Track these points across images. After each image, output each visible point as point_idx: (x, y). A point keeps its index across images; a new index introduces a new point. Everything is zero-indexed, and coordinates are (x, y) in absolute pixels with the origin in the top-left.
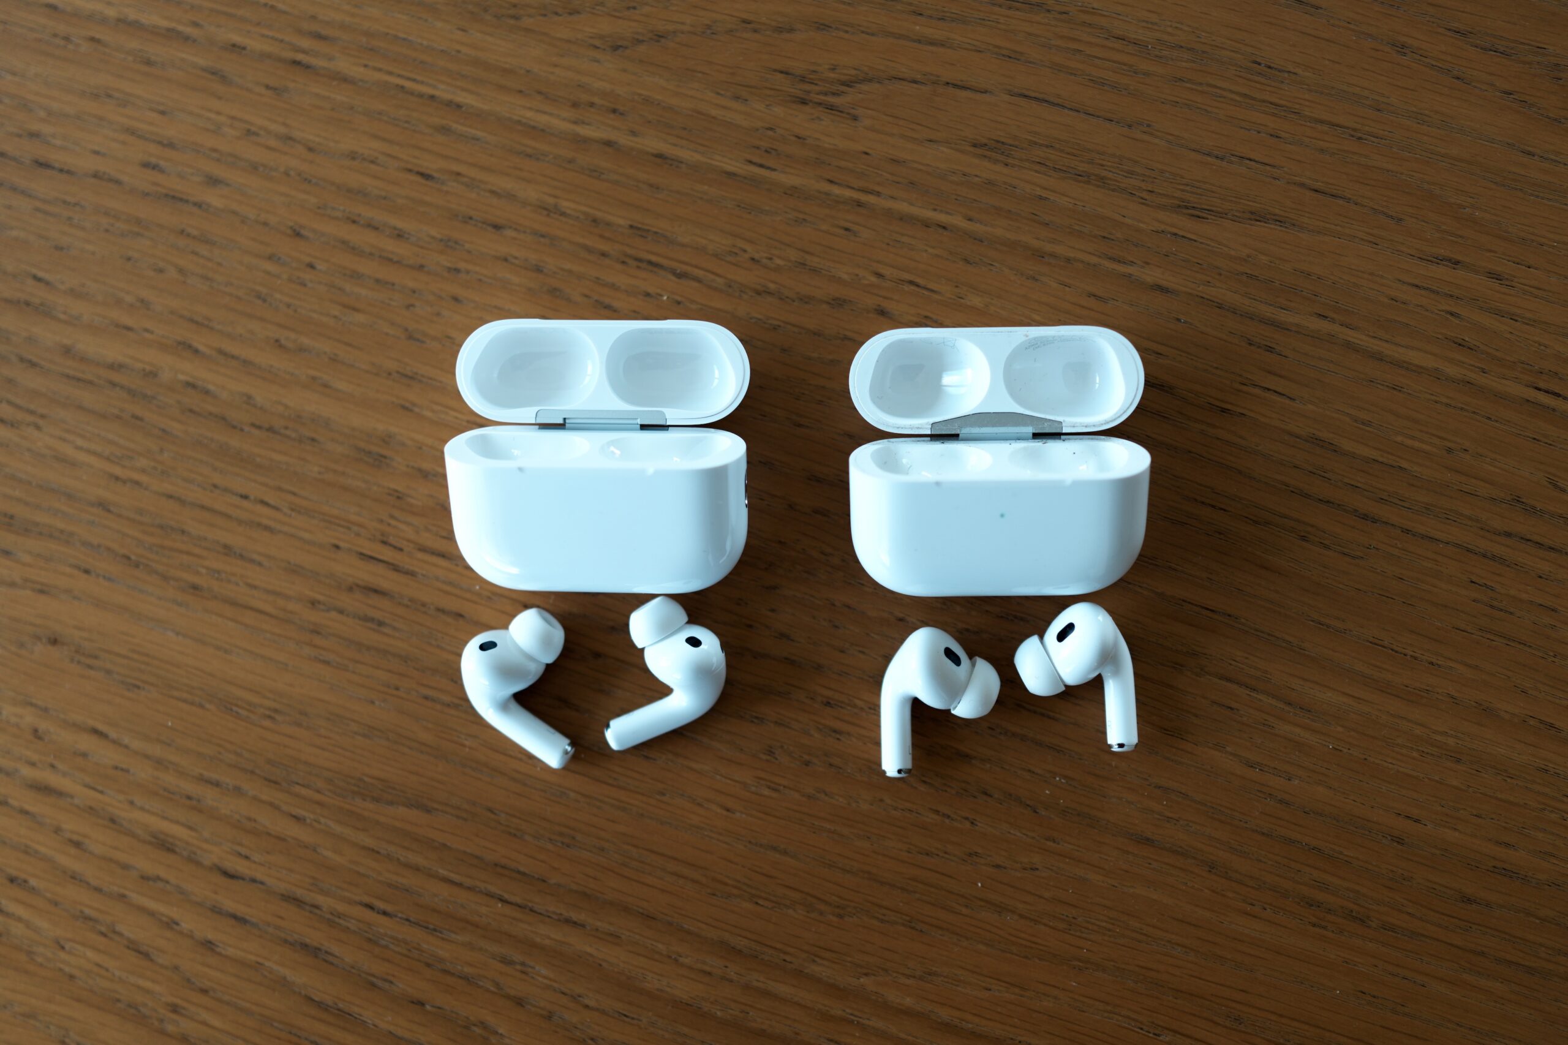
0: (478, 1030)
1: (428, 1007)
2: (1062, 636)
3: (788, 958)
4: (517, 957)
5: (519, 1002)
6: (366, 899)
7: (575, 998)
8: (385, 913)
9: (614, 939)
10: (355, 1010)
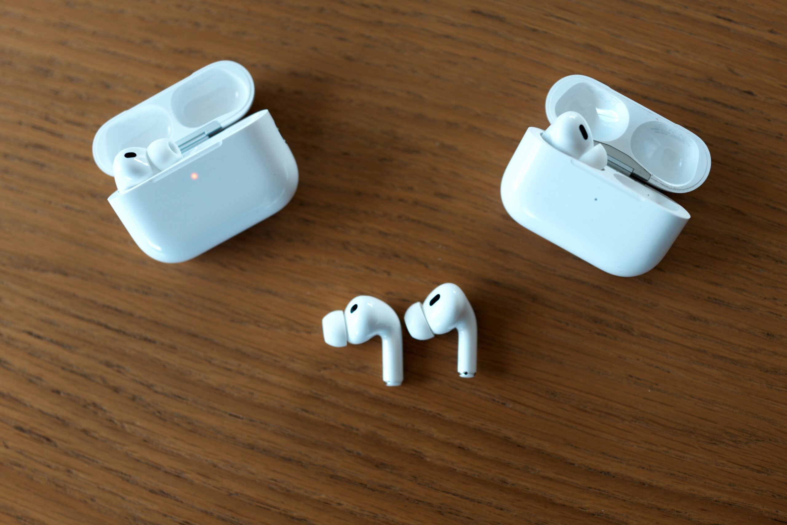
0: (91, 408)
1: (62, 394)
2: (432, 302)
3: (277, 359)
4: (115, 361)
5: (116, 390)
6: (29, 329)
7: (150, 387)
8: (39, 337)
9: (173, 349)
10: (20, 397)
